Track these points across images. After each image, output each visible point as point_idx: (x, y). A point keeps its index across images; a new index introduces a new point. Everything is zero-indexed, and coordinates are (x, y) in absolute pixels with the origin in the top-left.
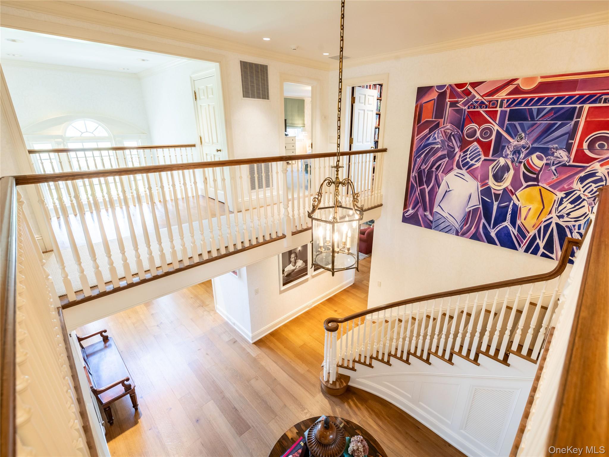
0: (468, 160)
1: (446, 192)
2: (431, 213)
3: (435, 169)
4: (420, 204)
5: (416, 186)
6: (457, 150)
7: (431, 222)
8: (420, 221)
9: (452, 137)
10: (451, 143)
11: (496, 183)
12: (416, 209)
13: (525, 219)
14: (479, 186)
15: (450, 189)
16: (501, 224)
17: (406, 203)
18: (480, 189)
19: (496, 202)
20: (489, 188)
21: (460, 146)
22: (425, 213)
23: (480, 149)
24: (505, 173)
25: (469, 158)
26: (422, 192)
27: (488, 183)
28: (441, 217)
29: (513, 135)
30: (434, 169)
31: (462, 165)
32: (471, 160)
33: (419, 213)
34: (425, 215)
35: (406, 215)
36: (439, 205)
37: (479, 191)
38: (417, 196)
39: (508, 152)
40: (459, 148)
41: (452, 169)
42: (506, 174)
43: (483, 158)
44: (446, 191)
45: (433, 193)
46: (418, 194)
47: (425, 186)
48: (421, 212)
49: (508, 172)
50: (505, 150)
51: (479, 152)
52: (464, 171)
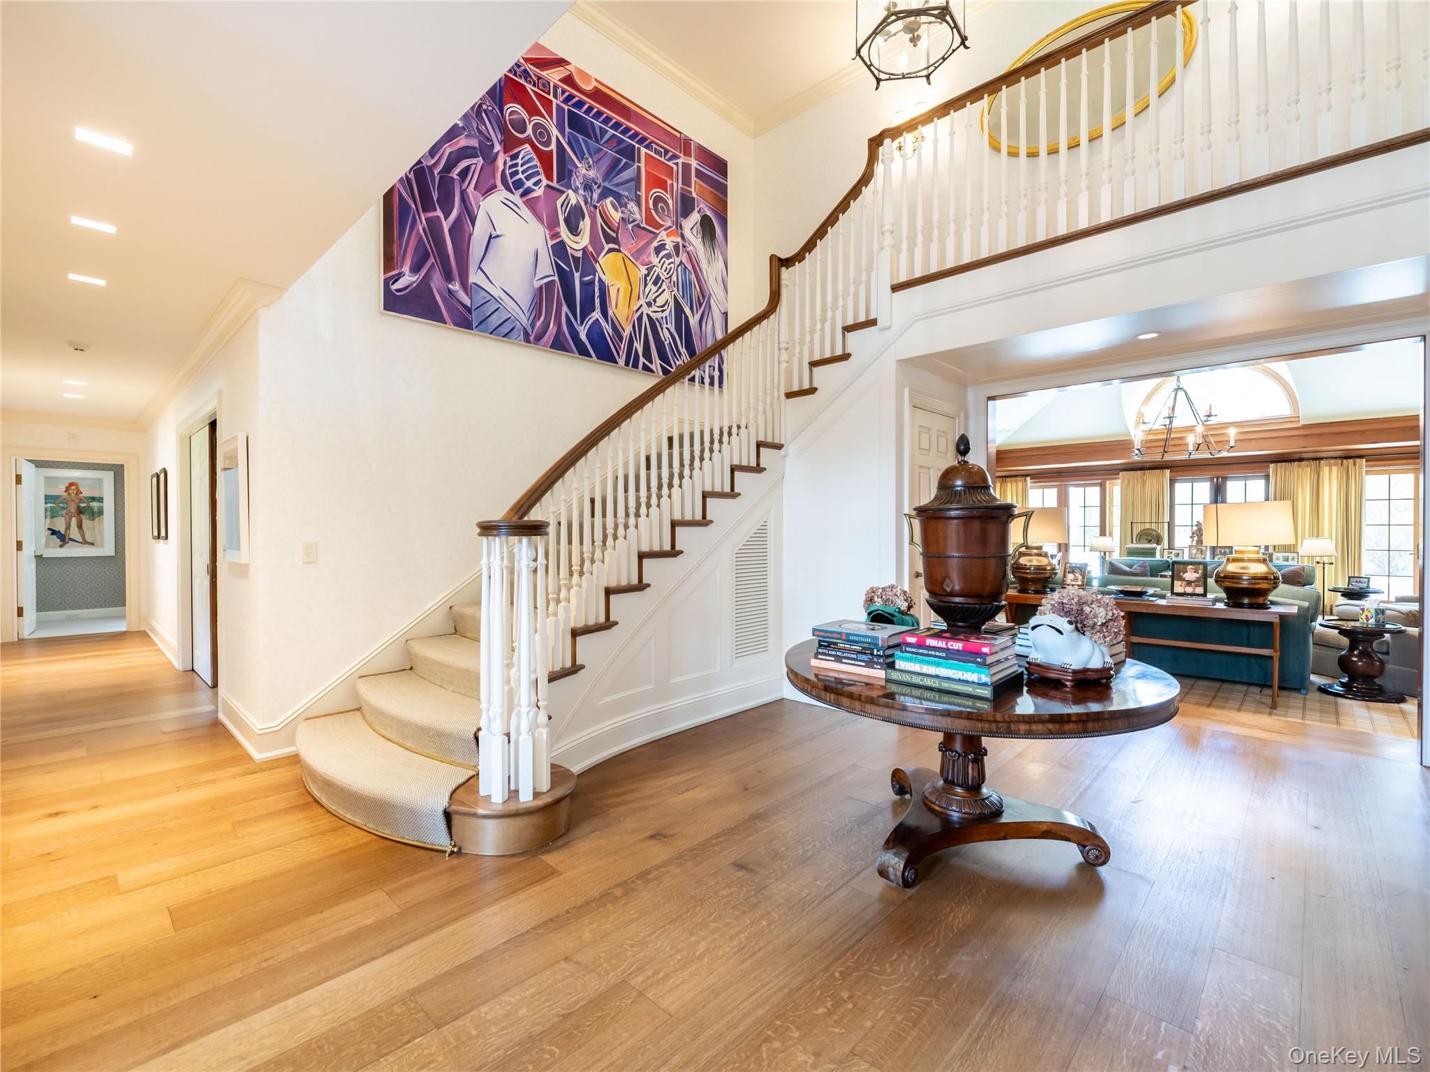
0: (520, 176)
1: (490, 237)
2: (465, 285)
3: (457, 175)
4: (432, 260)
5: (414, 207)
6: (497, 147)
7: (469, 310)
8: (440, 307)
9: (483, 114)
10: (483, 127)
11: (571, 236)
12: (423, 272)
13: (616, 308)
14: (548, 237)
15: (498, 233)
16: (590, 316)
17: (392, 252)
18: (551, 243)
19: (577, 272)
20: (562, 243)
21: (502, 141)
22: (450, 286)
23: (536, 162)
24: (579, 221)
25: (523, 172)
26: (434, 225)
27: (559, 233)
28: (490, 297)
29: (580, 159)
30: (455, 174)
31: (513, 183)
32: (528, 178)
33: (432, 285)
34: (450, 291)
35: (394, 287)
36: (479, 268)
37: (549, 246)
38: (421, 236)
39: (578, 183)
40: (500, 144)
41: (494, 187)
42: (581, 223)
43: (545, 182)
44: (491, 236)
45: (461, 234)
46: (424, 229)
47: (439, 213)
48: (437, 281)
49: (583, 220)
50: (573, 178)
51: (536, 166)
52: (516, 198)
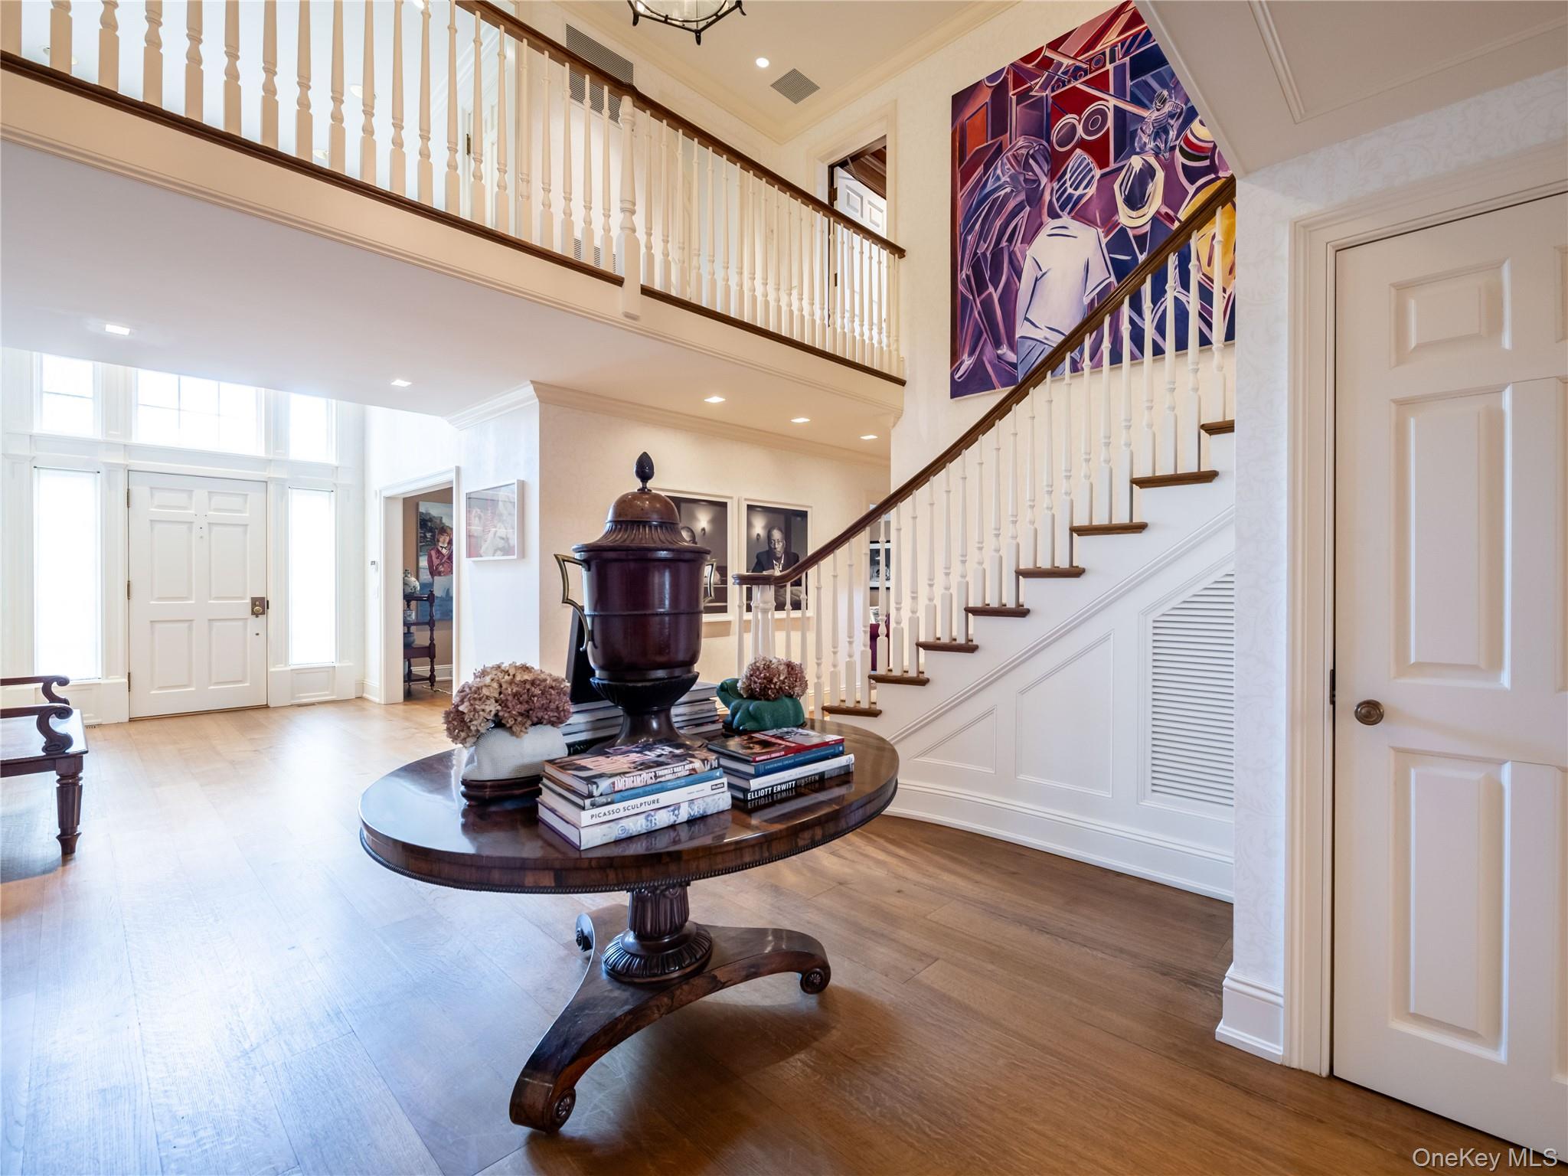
0: (1070, 191)
1: (1037, 280)
2: (1012, 347)
3: (1007, 241)
4: (985, 335)
5: (971, 298)
6: (1044, 180)
7: (1014, 366)
8: (990, 376)
9: (1031, 161)
10: (1030, 173)
11: (1134, 214)
12: (977, 353)
13: (1209, 264)
14: (1102, 235)
15: (1044, 271)
16: (1163, 299)
17: (956, 347)
18: (1104, 241)
19: (1141, 253)
20: (1123, 231)
21: (1048, 171)
22: (999, 352)
23: (1089, 159)
24: (1147, 184)
25: (1071, 186)
26: (987, 304)
27: (1117, 220)
28: (1036, 342)
29: (1147, 102)
30: (1004, 244)
31: (1060, 207)
32: (1076, 189)
33: (985, 359)
34: (999, 357)
35: (957, 377)
36: (1026, 319)
37: (1103, 246)
38: (977, 320)
39: (1145, 139)
40: (1046, 175)
41: (1041, 225)
42: (1151, 185)
43: (1097, 173)
44: (1037, 278)
45: (1009, 298)
46: (979, 313)
47: (991, 289)
48: (989, 352)
49: (1152, 180)
50: (1137, 139)
51: (1088, 164)
52: (1066, 219)
